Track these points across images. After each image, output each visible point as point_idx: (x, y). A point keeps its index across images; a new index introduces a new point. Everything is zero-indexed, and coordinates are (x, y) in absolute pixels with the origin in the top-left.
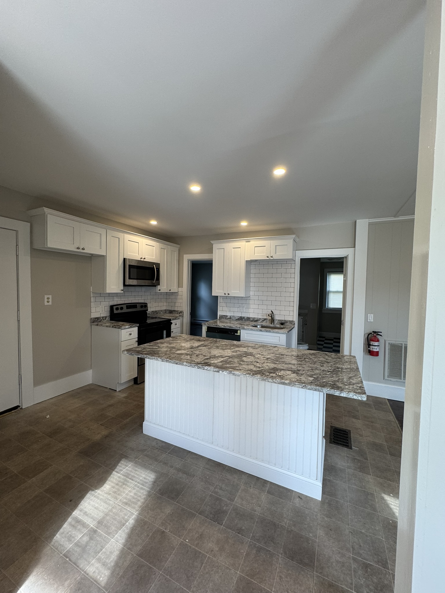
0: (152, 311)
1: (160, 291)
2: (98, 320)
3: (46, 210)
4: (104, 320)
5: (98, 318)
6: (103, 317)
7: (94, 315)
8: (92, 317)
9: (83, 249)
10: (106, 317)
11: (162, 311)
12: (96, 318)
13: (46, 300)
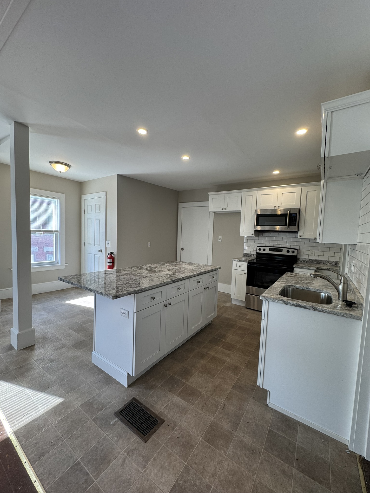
0: (310, 259)
1: (301, 237)
2: (247, 255)
3: (209, 193)
4: (252, 256)
5: (247, 254)
6: (251, 254)
7: (245, 252)
8: (244, 253)
9: (225, 209)
10: (254, 255)
11: (328, 262)
12: (246, 254)
13: (219, 239)
